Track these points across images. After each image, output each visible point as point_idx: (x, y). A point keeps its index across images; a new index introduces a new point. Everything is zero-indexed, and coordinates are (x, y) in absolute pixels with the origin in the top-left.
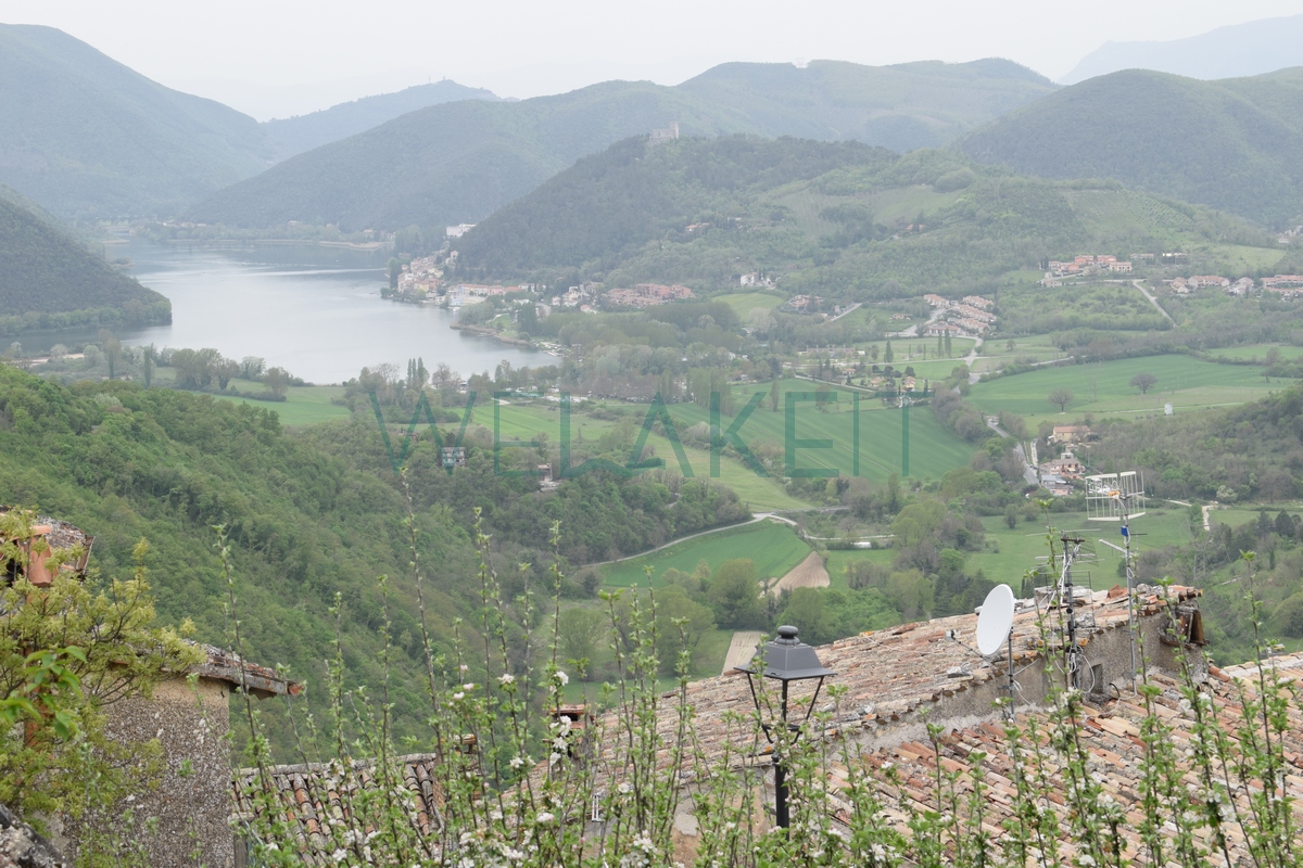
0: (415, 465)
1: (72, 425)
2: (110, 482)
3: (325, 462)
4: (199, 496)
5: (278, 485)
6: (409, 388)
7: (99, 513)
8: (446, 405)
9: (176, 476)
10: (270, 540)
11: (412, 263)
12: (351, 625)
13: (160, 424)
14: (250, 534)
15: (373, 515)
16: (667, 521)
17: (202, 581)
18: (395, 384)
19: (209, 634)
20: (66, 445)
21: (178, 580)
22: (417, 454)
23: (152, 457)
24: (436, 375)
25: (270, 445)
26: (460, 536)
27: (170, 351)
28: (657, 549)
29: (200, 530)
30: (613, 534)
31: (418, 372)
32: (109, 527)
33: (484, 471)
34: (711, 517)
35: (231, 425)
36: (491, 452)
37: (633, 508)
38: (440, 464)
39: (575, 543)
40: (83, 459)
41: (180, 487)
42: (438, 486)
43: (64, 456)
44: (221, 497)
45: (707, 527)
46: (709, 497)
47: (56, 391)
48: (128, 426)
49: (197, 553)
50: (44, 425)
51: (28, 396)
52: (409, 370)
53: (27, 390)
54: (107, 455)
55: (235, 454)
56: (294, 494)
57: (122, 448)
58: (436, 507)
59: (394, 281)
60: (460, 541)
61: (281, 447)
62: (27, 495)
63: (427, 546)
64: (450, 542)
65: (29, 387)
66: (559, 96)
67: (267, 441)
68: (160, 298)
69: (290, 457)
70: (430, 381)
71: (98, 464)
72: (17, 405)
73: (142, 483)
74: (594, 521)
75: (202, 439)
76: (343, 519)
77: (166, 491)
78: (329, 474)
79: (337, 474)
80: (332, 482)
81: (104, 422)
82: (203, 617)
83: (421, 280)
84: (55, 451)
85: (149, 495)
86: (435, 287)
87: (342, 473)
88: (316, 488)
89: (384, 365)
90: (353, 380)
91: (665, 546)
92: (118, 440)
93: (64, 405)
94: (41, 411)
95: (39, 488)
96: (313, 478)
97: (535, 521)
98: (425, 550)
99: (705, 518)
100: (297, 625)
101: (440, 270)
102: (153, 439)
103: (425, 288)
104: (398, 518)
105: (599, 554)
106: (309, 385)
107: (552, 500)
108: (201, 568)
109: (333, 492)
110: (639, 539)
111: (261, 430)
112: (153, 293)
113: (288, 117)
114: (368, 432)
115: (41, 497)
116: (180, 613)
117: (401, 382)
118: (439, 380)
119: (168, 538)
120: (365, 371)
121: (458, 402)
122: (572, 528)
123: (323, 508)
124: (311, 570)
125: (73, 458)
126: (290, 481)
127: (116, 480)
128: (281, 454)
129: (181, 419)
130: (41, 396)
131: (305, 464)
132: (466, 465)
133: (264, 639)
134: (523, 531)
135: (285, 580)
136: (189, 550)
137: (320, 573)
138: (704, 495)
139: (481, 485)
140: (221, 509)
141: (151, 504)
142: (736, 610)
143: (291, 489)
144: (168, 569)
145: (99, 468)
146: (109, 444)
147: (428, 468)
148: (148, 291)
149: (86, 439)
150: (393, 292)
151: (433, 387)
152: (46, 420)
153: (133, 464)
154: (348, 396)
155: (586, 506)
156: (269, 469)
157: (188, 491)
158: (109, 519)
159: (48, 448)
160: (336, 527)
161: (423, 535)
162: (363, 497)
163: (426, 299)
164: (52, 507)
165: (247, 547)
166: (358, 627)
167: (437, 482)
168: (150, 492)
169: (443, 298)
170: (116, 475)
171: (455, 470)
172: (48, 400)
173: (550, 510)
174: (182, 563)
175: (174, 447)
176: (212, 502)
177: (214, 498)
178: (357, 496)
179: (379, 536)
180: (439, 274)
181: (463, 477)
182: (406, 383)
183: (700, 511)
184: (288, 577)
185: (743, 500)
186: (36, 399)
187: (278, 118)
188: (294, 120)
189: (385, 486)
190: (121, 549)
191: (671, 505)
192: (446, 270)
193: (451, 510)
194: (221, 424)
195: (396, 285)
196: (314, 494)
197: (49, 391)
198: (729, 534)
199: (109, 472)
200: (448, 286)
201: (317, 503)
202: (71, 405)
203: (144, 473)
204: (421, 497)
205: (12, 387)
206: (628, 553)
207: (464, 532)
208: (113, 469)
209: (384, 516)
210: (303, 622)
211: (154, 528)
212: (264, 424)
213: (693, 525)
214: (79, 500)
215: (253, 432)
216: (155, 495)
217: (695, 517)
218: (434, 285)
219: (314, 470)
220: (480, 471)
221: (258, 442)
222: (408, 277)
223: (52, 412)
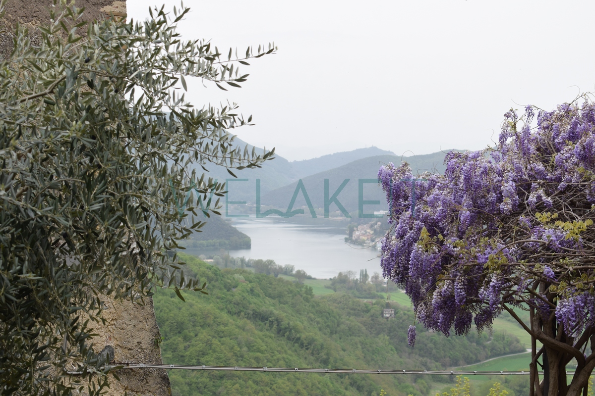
0: (372, 316)
1: (225, 287)
2: (242, 314)
3: (333, 312)
4: (282, 323)
5: (312, 321)
6: (360, 282)
7: (239, 327)
8: (377, 291)
9: (271, 313)
10: (313, 345)
11: (359, 227)
12: (349, 387)
13: (261, 289)
14: (305, 341)
15: (354, 337)
16: (486, 349)
17: (284, 361)
18: (354, 280)
19: (288, 386)
20: (223, 296)
21: (274, 360)
22: (372, 311)
23: (260, 304)
24: (372, 277)
25: (308, 302)
26: (392, 350)
27: (251, 260)
28: (482, 362)
29: (281, 338)
30: (462, 354)
31: (364, 275)
32: (244, 333)
33: (403, 321)
34: (507, 349)
35: (291, 292)
36: (406, 312)
37: (471, 342)
38: (383, 316)
39: (445, 357)
40: (231, 302)
41: (273, 318)
42: (382, 326)
43: (222, 300)
44: (291, 324)
45: (505, 354)
46: (506, 339)
47: (218, 271)
48: (249, 289)
49: (283, 348)
50: (214, 286)
51: (207, 272)
52: (361, 274)
53: (206, 269)
54: (242, 301)
55: (293, 306)
56: (319, 325)
57: (248, 298)
58: (381, 336)
59: (351, 235)
60: (392, 352)
61: (313, 303)
62: (209, 317)
63: (378, 354)
64: (388, 352)
65: (207, 268)
66: (427, 155)
67: (307, 300)
68: (246, 237)
69: (317, 309)
70: (370, 280)
71: (237, 305)
72: (202, 276)
73: (256, 315)
74: (453, 347)
75: (279, 297)
76: (340, 339)
77: (267, 319)
78: (334, 317)
79: (338, 317)
80: (336, 321)
81: (238, 286)
82: (286, 378)
83: (363, 235)
84: (218, 298)
85: (259, 321)
86: (370, 238)
87: (340, 317)
88: (329, 323)
89: (350, 271)
90: (335, 277)
91: (486, 361)
92: (246, 295)
93: (222, 278)
94: (212, 279)
95: (214, 313)
96: (327, 319)
97: (426, 345)
98: (377, 355)
99: (504, 349)
100: (326, 385)
101: (372, 230)
102: (259, 296)
103: (365, 238)
104: (365, 340)
105: (455, 363)
106: (314, 279)
107: (434, 336)
108: (284, 355)
109: (336, 326)
110: (474, 357)
111: (305, 295)
112: (244, 234)
113: (301, 160)
114: (350, 299)
115: (215, 318)
116: (275, 375)
117: (357, 280)
118: (374, 279)
119: (270, 340)
120: (340, 274)
121: (383, 290)
122: (443, 350)
123: (331, 333)
124: (332, 360)
125: (226, 302)
126: (318, 319)
127: (245, 313)
128: (313, 306)
129: (270, 288)
130: (213, 273)
131: (324, 312)
132: (395, 318)
133: (312, 390)
134: (420, 350)
135: (319, 364)
136: (279, 346)
137: (336, 362)
138: (503, 339)
139: (402, 327)
140: (291, 329)
141: (260, 325)
142: (523, 393)
143: (318, 323)
144: (270, 355)
145: (238, 307)
146: (243, 296)
147: (377, 317)
148: (241, 233)
149: (232, 293)
150: (350, 240)
151: (371, 283)
152: (214, 283)
153: (252, 306)
154: (333, 284)
155: (450, 340)
156: (308, 313)
157: (277, 320)
158: (244, 330)
159: (215, 296)
160: (338, 342)
161: (376, 348)
162: (350, 329)
163: (365, 243)
164: (220, 323)
165: (302, 348)
166: (351, 388)
167: (381, 325)
168: (260, 319)
169: (373, 243)
170: (245, 310)
171: (389, 319)
172: (215, 275)
173: (433, 341)
174: (276, 352)
175: (268, 300)
176: (287, 326)
177: (288, 324)
178: (347, 328)
179: (357, 347)
180: (372, 232)
181: (393, 323)
182: (359, 280)
183: (502, 346)
184: (320, 363)
185: (522, 342)
186: (210, 274)
187: (297, 160)
188: (305, 162)
189: (359, 324)
190: (249, 344)
191: (489, 342)
192: (375, 230)
193: (388, 338)
194: (287, 291)
195: (352, 236)
196: (328, 326)
197: (216, 271)
198: (515, 357)
199: (242, 309)
200: (376, 238)
201: (329, 330)
202: (225, 278)
203: (258, 310)
204: (374, 331)
205: (199, 268)
206: (469, 363)
207: (393, 348)
208: (244, 308)
209: (359, 338)
210: (329, 384)
211: (263, 336)
212: (306, 293)
213: (499, 352)
214: (231, 321)
215: (301, 296)
216: (262, 321)
217: (500, 349)
218: (369, 237)
219: (328, 315)
220: (401, 321)
221: (303, 301)
222: (357, 233)
223: (217, 280)
